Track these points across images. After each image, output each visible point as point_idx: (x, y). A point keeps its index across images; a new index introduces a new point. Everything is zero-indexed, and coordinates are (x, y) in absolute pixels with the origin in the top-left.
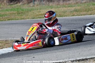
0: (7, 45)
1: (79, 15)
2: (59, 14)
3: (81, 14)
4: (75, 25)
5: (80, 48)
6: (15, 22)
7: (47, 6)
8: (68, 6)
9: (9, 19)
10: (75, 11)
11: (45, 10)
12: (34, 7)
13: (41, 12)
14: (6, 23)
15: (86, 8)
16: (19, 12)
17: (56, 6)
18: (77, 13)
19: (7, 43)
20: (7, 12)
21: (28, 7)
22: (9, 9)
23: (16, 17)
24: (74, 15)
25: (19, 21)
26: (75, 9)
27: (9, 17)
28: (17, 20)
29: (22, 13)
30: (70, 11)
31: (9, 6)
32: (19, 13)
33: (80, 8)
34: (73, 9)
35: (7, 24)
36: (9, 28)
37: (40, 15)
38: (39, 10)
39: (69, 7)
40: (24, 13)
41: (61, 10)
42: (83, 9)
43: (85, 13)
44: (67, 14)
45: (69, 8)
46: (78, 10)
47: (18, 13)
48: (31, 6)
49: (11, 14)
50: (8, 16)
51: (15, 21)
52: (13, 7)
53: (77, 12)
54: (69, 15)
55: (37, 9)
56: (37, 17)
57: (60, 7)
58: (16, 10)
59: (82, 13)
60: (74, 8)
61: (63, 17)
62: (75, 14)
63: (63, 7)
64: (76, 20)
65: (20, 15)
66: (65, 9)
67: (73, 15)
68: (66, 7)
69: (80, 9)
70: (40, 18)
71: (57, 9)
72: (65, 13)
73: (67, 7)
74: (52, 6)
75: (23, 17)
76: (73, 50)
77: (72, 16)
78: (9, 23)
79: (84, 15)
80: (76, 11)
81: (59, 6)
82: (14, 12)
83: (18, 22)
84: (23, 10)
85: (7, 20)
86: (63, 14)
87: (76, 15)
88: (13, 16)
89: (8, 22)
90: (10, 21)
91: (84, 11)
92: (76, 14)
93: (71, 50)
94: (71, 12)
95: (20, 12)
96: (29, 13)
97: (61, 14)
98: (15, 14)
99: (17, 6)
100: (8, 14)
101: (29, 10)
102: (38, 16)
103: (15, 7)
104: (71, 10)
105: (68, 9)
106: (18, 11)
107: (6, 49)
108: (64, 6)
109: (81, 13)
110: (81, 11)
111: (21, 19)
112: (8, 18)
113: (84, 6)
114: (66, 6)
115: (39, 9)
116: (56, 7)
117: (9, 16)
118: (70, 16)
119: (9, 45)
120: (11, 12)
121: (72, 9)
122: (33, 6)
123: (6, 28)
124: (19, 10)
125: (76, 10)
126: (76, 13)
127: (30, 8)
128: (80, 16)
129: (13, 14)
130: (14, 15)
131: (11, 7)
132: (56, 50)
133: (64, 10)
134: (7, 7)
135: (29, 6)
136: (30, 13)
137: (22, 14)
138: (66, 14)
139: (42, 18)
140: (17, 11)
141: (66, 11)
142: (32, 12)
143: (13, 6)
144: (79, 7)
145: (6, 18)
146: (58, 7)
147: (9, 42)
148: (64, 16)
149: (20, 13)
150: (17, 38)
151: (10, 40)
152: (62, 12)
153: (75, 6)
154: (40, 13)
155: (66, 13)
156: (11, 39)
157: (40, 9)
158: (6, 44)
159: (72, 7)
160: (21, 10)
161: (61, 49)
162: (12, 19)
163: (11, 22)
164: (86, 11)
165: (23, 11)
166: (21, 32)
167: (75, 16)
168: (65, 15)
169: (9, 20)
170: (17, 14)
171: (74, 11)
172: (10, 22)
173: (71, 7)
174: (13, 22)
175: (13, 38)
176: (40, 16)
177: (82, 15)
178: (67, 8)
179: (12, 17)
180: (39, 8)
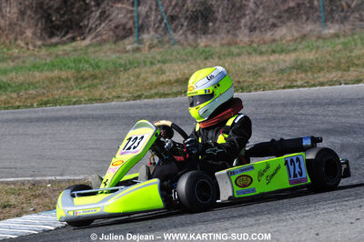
0: (37, 200)
1: (314, 85)
2: (237, 79)
3: (322, 80)
4: (296, 124)
5: (320, 212)
6: (66, 114)
7: (189, 49)
8: (270, 50)
9: (45, 99)
10: (297, 69)
11: (182, 67)
12: (138, 55)
13: (168, 74)
14: (34, 115)
15: (338, 55)
16: (83, 72)
17: (225, 50)
18: (303, 75)
19: (37, 192)
20: (37, 74)
21: (117, 55)
22: (45, 64)
23: (72, 93)
24: (295, 84)
25: (81, 109)
26: (296, 61)
27: (44, 94)
28: (76, 106)
29: (94, 77)
30: (276, 68)
31: (44, 51)
32: (84, 79)
33: (317, 56)
34: (289, 59)
35: (38, 120)
36: (45, 134)
37: (162, 83)
38: (158, 66)
39: (274, 52)
40: (100, 75)
41: (244, 63)
42: (328, 61)
43: (334, 74)
44: (267, 79)
45: (272, 58)
46: (307, 64)
47: (80, 76)
48: (127, 52)
49: (51, 80)
50: (41, 91)
51: (69, 110)
52: (60, 53)
53: (306, 71)
54: (274, 83)
55: (152, 63)
56: (153, 92)
57: (239, 55)
58: (72, 65)
59: (322, 77)
60: (293, 56)
61: (250, 92)
62: (296, 81)
63: (249, 54)
64: (301, 104)
65: (86, 84)
66: (259, 60)
67: (288, 84)
68: (261, 53)
69: (317, 59)
70: (165, 95)
71: (229, 59)
72: (261, 76)
73: (267, 51)
74: (207, 49)
75: (97, 94)
76: (292, 219)
77: (284, 88)
78: (44, 115)
79: (332, 83)
80: (300, 67)
81: (235, 50)
82: (64, 74)
83: (78, 113)
84: (98, 67)
85: (35, 105)
86: (251, 80)
87: (299, 83)
88: (60, 91)
89: (41, 114)
90: (49, 108)
91: (333, 68)
92: (302, 79)
93: (286, 220)
94: (282, 71)
95: (87, 75)
96: (119, 78)
97: (244, 81)
98: (67, 79)
99: (75, 50)
100: (39, 82)
101: (120, 65)
102: (156, 87)
103: (66, 54)
104: (283, 66)
105: (269, 60)
106: (78, 71)
107: (34, 216)
108: (255, 50)
109: (321, 74)
110: (321, 69)
111: (91, 101)
112: (39, 99)
113: (330, 49)
114: (264, 48)
115: (159, 61)
116: (224, 55)
117: (43, 88)
118: (278, 89)
119: (47, 200)
120: (50, 74)
121: (285, 61)
122: (138, 50)
123: (33, 136)
124: (81, 66)
125: (299, 63)
126: (300, 76)
127: (125, 58)
128: (318, 88)
129: (59, 82)
130: (62, 84)
131: (50, 55)
132: (228, 219)
133: (255, 66)
134: (35, 55)
135: (118, 52)
136: (126, 76)
137: (95, 81)
138: (261, 81)
139: (168, 95)
140: (73, 71)
141: (263, 69)
142: (130, 72)
143: (60, 49)
144: (314, 51)
145: (35, 98)
146: (230, 54)
147: (47, 191)
148: (256, 90)
149: (87, 79)
150: (75, 174)
151: (50, 182)
152: (249, 72)
153: (295, 50)
154: (164, 78)
155: (263, 75)
156: (53, 178)
157: (164, 62)
158: (35, 197)
159: (284, 54)
160: (91, 65)
161: (247, 216)
162: (55, 103)
163: (54, 114)
164: (338, 67)
165: (97, 71)
166: (90, 151)
167: (299, 87)
168: (256, 83)
169: (46, 104)
170: (76, 81)
171: (293, 68)
172: (50, 114)
173: (282, 51)
174: (59, 114)
175: (62, 175)
176: (161, 89)
177: (322, 84)
178: (265, 58)
179: (57, 93)
180: (158, 57)
